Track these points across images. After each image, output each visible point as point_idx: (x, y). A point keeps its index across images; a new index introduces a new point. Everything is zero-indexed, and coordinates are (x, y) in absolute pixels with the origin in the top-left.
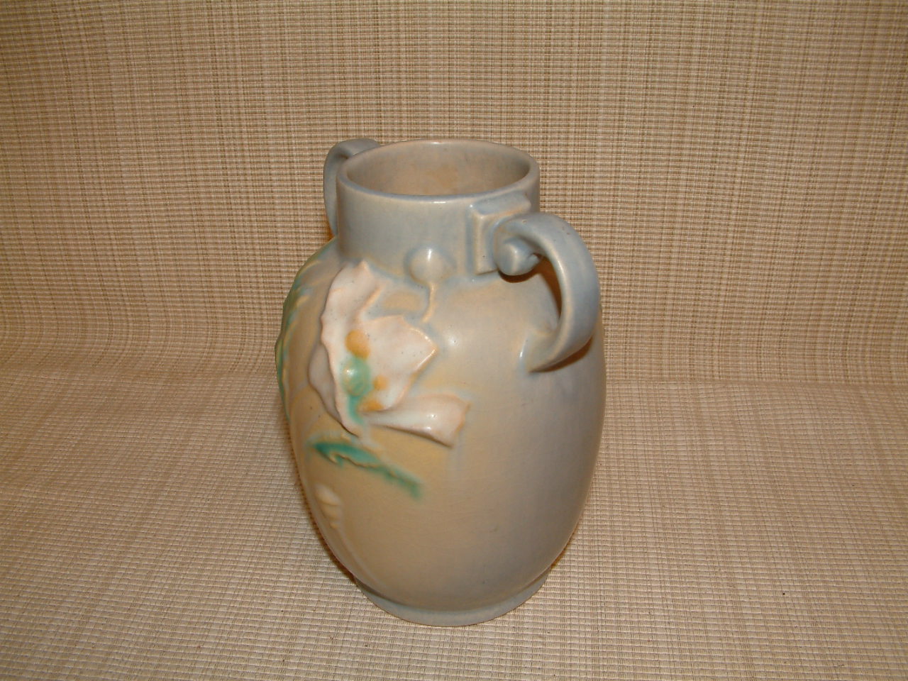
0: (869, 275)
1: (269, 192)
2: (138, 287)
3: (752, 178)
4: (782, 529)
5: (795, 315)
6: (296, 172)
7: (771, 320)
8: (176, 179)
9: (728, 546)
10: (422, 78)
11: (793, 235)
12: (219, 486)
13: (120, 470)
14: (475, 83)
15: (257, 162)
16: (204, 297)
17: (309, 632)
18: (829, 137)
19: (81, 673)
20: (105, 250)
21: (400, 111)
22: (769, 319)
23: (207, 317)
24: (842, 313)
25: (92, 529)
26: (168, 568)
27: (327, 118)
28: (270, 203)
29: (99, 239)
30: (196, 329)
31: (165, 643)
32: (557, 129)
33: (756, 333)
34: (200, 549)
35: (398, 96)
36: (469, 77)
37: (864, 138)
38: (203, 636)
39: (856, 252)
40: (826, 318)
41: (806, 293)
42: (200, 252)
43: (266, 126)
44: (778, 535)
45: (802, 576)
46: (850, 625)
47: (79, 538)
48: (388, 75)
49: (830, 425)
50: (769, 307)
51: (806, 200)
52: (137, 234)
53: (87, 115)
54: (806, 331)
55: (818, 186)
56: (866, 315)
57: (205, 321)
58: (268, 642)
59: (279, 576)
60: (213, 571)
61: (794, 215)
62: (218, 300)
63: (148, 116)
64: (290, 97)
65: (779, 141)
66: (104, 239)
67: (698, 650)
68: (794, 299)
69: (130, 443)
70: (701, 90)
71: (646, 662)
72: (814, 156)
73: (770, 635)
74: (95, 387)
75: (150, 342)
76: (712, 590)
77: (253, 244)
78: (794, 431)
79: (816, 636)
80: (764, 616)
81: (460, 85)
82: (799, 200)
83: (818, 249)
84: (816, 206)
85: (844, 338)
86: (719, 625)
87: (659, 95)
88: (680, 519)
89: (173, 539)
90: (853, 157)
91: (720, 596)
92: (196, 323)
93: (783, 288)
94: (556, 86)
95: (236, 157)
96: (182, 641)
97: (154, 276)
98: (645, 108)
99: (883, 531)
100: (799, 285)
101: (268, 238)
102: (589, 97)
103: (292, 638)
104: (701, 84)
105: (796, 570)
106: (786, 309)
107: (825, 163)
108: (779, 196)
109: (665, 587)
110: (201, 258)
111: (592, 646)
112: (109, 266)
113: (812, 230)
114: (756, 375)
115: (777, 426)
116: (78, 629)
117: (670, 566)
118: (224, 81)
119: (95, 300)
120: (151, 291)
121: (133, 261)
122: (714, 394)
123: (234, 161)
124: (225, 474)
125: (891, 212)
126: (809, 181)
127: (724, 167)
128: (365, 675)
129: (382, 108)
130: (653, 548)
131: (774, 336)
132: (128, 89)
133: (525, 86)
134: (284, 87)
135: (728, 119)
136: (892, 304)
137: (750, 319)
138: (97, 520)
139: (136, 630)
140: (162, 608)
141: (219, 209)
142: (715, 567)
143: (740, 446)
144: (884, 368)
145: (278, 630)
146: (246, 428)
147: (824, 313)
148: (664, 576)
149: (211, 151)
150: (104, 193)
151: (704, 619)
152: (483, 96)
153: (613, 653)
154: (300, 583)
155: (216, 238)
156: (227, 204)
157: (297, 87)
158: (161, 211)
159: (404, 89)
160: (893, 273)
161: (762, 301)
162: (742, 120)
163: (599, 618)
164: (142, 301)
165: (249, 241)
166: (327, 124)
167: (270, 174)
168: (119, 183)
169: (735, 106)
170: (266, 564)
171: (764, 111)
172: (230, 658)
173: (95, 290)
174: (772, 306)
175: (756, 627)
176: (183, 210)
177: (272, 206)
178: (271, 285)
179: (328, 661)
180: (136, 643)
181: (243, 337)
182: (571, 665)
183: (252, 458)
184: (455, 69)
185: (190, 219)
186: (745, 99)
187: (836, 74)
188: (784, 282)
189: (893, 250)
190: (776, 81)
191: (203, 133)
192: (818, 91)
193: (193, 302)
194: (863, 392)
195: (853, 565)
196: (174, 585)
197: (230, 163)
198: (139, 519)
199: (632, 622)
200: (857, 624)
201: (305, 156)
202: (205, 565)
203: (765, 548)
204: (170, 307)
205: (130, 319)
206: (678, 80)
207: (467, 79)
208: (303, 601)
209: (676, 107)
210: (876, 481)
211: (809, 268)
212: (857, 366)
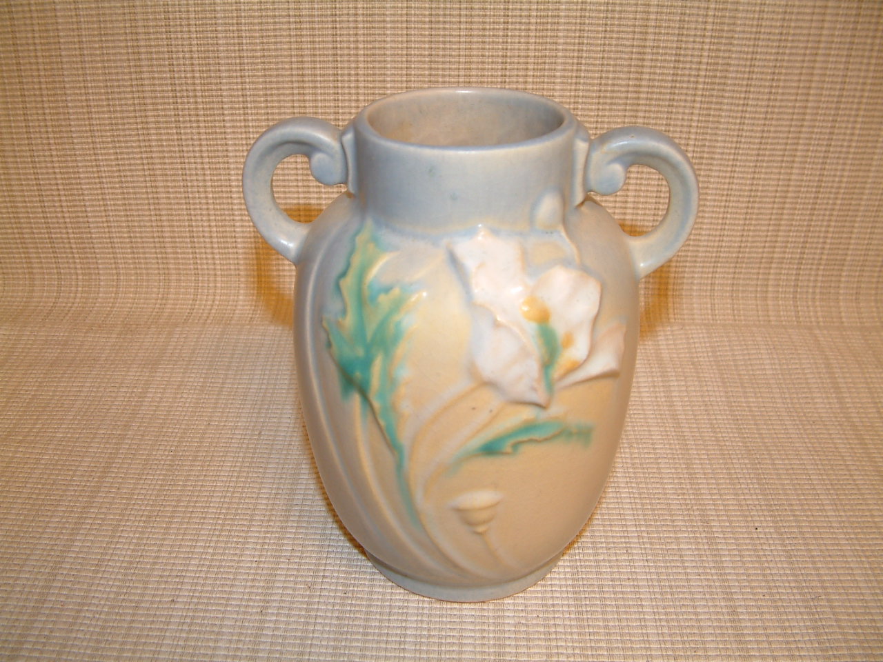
0: (821, 218)
1: (222, 139)
2: (87, 238)
3: (709, 121)
4: (749, 466)
5: (749, 258)
6: (250, 118)
7: (724, 263)
8: (126, 127)
9: (699, 484)
10: (379, 22)
11: (747, 179)
12: (181, 437)
13: (78, 424)
14: (433, 26)
15: (210, 109)
16: (155, 247)
17: (285, 582)
18: (785, 80)
19: (51, 632)
20: (54, 201)
21: (357, 55)
22: (722, 262)
23: (159, 269)
24: (794, 256)
25: (53, 484)
26: (134, 521)
27: (282, 62)
28: (223, 151)
29: (47, 190)
30: (148, 280)
31: (137, 598)
32: (515, 73)
33: (710, 275)
34: (167, 501)
35: (355, 39)
36: (427, 19)
37: (819, 81)
38: (176, 589)
39: (808, 195)
40: (777, 261)
41: (759, 236)
42: (151, 201)
43: (219, 71)
44: (745, 471)
45: (773, 511)
46: (824, 557)
47: (39, 494)
48: (345, 18)
49: (787, 365)
50: (722, 250)
51: (761, 143)
52: (86, 184)
53: (33, 61)
54: (758, 273)
55: (772, 129)
56: (817, 257)
57: (156, 272)
58: (244, 593)
59: (249, 526)
60: (181, 523)
61: (749, 158)
62: (169, 250)
63: (97, 62)
64: (244, 41)
65: (735, 85)
66: (51, 190)
67: (677, 587)
68: (747, 241)
69: (86, 397)
70: (660, 33)
71: (628, 599)
72: (769, 100)
73: (747, 569)
74: (46, 341)
75: (101, 295)
76: (687, 526)
77: (206, 192)
78: (753, 370)
79: (792, 569)
80: (740, 550)
81: (418, 28)
82: (754, 143)
83: (772, 192)
84: (771, 150)
85: (795, 280)
86: (696, 562)
87: (618, 38)
88: (649, 458)
89: (137, 491)
90: (807, 101)
91: (694, 532)
92: (148, 274)
93: (737, 231)
94: (515, 29)
95: (188, 103)
96: (154, 596)
97: (104, 227)
98: (604, 51)
99: (847, 466)
100: (752, 228)
101: (222, 186)
102: (548, 40)
103: (268, 588)
104: (660, 27)
105: (766, 505)
106: (739, 252)
107: (780, 107)
108: (735, 139)
109: (640, 525)
110: (152, 207)
111: (573, 586)
112: (57, 217)
113: (766, 173)
114: (710, 317)
115: (736, 365)
116: (44, 587)
117: (642, 504)
118: (176, 25)
119: (43, 253)
120: (100, 243)
121: (82, 212)
122: (673, 335)
123: (187, 107)
124: (187, 424)
125: (843, 156)
126: (764, 125)
127: (681, 110)
128: (347, 623)
129: (339, 52)
130: (624, 488)
131: (728, 279)
132: (76, 33)
133: (484, 29)
134: (238, 30)
135: (686, 62)
136: (841, 246)
137: (704, 262)
138: (58, 475)
139: (106, 586)
140: (131, 562)
141: (171, 157)
142: (687, 504)
143: (701, 386)
144: (833, 309)
145: (253, 580)
146: (205, 378)
147: (776, 255)
148: (638, 515)
149: (163, 97)
150: (52, 141)
151: (681, 556)
152: (441, 39)
153: (594, 592)
154: (272, 532)
155: (168, 187)
156: (179, 151)
157: (251, 30)
158: (111, 160)
159: (360, 32)
160: (843, 216)
161: (716, 244)
162: (700, 63)
163: (577, 558)
164: (91, 253)
165: (201, 190)
166: (282, 69)
167: (224, 121)
168: (67, 132)
169: (693, 49)
170: (236, 514)
171: (721, 54)
172: (206, 611)
173: (43, 243)
174: (726, 249)
175: (733, 562)
176: (134, 158)
177: (225, 154)
178: (225, 234)
179: (307, 610)
180: (107, 599)
181: (196, 288)
182: (553, 605)
183: (213, 408)
184: (413, 12)
185: (141, 167)
186: (703, 42)
187: (793, 17)
188: (738, 225)
189: (844, 193)
190: (734, 24)
191: (153, 78)
192: (774, 34)
193: (144, 253)
194: (817, 332)
195: (821, 499)
196: (142, 539)
197: (182, 110)
198: (102, 472)
199: (610, 561)
200: (830, 556)
201: (260, 102)
202: (172, 517)
203: (733, 484)
204: (121, 258)
205: (79, 272)
206: (637, 23)
207: (424, 22)
208: (276, 550)
209: (634, 50)
210: (836, 417)
211: (762, 211)
212: (808, 307)
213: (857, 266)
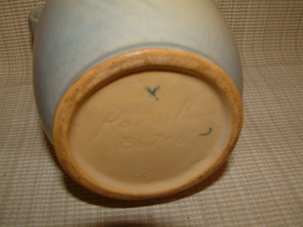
213: (252, 31)
